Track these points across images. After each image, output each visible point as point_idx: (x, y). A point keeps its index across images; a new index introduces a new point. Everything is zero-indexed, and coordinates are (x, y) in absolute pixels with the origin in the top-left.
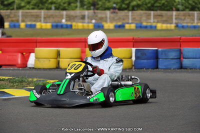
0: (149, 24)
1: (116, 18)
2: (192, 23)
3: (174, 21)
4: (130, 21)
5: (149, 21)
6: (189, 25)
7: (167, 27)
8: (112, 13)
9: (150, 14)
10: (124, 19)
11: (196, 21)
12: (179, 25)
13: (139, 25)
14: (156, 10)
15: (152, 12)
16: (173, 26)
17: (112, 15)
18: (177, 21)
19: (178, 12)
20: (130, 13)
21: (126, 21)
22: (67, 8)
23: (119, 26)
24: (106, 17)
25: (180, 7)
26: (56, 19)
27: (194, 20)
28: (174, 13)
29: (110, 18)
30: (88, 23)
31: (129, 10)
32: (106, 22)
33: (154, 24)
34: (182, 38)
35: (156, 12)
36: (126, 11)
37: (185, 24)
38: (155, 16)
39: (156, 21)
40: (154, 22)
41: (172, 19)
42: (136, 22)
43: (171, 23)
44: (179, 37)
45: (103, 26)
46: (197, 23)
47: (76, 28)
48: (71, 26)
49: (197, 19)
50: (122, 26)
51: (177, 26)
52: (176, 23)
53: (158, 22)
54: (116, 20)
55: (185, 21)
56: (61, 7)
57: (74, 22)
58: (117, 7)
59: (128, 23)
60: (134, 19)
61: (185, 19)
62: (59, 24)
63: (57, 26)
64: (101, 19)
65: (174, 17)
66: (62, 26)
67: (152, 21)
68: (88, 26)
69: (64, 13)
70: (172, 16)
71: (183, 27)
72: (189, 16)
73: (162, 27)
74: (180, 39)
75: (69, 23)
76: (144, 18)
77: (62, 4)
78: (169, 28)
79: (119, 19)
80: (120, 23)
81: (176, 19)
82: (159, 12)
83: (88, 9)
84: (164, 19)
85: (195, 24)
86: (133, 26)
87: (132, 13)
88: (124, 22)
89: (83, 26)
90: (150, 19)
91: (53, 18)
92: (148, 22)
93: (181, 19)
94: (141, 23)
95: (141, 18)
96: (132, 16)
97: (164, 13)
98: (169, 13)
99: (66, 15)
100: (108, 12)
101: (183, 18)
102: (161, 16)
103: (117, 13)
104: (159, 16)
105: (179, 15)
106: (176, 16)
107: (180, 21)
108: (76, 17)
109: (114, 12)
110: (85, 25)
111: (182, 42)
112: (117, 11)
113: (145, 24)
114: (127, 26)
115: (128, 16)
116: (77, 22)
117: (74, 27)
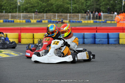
0: (55, 20)
1: (38, 17)
2: (78, 20)
3: (68, 18)
4: (45, 19)
6: (76, 20)
8: (35, 14)
9: (56, 15)
10: (42, 18)
11: (80, 19)
12: (71, 21)
13: (50, 21)
14: (59, 13)
15: (57, 14)
17: (35, 16)
18: (70, 19)
19: (71, 14)
20: (45, 14)
21: (43, 19)
22: (11, 11)
23: (39, 22)
24: (32, 17)
25: (71, 11)
26: (6, 18)
27: (79, 18)
28: (68, 14)
30: (23, 19)
31: (44, 13)
32: (32, 19)
34: (72, 27)
35: (58, 14)
36: (43, 14)
37: (74, 20)
38: (58, 16)
39: (59, 18)
40: (58, 19)
41: (67, 18)
43: (67, 20)
45: (30, 21)
46: (81, 20)
47: (16, 22)
48: (14, 21)
49: (81, 18)
50: (41, 21)
51: (70, 21)
52: (69, 20)
55: (74, 19)
56: (8, 11)
57: (15, 19)
58: (38, 11)
59: (44, 20)
60: (47, 18)
61: (74, 18)
62: (7, 20)
63: (6, 21)
64: (30, 18)
65: (68, 17)
66: (9, 22)
67: (57, 19)
68: (23, 21)
69: (10, 14)
70: (67, 16)
71: (73, 22)
72: (76, 16)
75: (12, 20)
76: (52, 17)
77: (9, 9)
79: (39, 18)
80: (39, 20)
81: (69, 17)
82: (60, 14)
83: (23, 12)
84: (63, 17)
85: (79, 20)
86: (46, 21)
87: (46, 14)
89: (20, 21)
90: (55, 18)
91: (4, 17)
92: (54, 19)
94: (51, 19)
95: (50, 17)
96: (46, 16)
97: (63, 14)
98: (66, 14)
99: (11, 16)
100: (33, 14)
101: (73, 17)
102: (61, 16)
103: (38, 14)
104: (60, 16)
105: (71, 16)
106: (69, 16)
107: (71, 19)
108: (16, 16)
109: (36, 14)
110: (21, 21)
111: (73, 30)
112: (38, 13)
113: (53, 20)
114: (43, 21)
115: (44, 16)
116: (17, 19)
117: (15, 22)
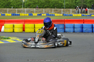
0: (52, 14)
1: (38, 11)
3: (62, 12)
4: (44, 13)
5: (52, 13)
6: (68, 14)
7: (59, 15)
9: (52, 10)
10: (41, 12)
11: (71, 13)
12: (64, 14)
13: (47, 14)
16: (62, 15)
17: (36, 10)
18: (63, 13)
19: (64, 9)
20: (44, 9)
21: (42, 13)
22: (17, 7)
23: (39, 15)
24: (34, 11)
25: (64, 7)
27: (70, 12)
28: (62, 9)
29: (35, 11)
30: (27, 13)
32: (34, 13)
33: (54, 14)
34: (65, 19)
35: (54, 9)
36: (42, 9)
37: (66, 14)
38: (54, 11)
39: (54, 12)
40: (54, 13)
41: (61, 12)
42: (46, 13)
43: (61, 13)
44: (64, 19)
45: (32, 15)
46: (72, 13)
47: (21, 15)
50: (40, 15)
53: (55, 13)
54: (38, 12)
56: (15, 7)
57: (21, 13)
59: (43, 13)
60: (45, 12)
61: (66, 12)
63: (14, 15)
64: (32, 12)
65: (62, 11)
66: (16, 15)
67: (53, 12)
68: (26, 15)
70: (61, 10)
71: (66, 15)
72: (68, 10)
73: (57, 15)
74: (64, 20)
75: (18, 14)
76: (50, 11)
78: (60, 15)
79: (39, 12)
81: (63, 12)
82: (56, 9)
83: (26, 8)
84: (58, 12)
85: (71, 14)
86: (45, 15)
88: (41, 13)
91: (12, 11)
93: (65, 12)
94: (49, 13)
95: (48, 11)
96: (44, 10)
97: (58, 9)
98: (60, 9)
99: (17, 10)
100: (35, 9)
101: (66, 11)
102: (57, 10)
107: (64, 13)
108: (21, 11)
110: (25, 14)
111: (65, 21)
112: (38, 8)
113: (50, 14)
114: (43, 15)
115: (43, 11)
116: (22, 13)
117: (20, 15)
